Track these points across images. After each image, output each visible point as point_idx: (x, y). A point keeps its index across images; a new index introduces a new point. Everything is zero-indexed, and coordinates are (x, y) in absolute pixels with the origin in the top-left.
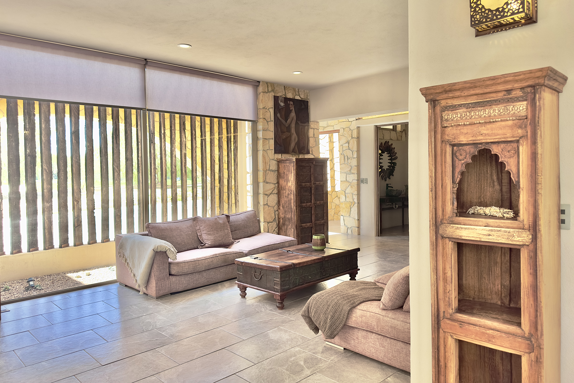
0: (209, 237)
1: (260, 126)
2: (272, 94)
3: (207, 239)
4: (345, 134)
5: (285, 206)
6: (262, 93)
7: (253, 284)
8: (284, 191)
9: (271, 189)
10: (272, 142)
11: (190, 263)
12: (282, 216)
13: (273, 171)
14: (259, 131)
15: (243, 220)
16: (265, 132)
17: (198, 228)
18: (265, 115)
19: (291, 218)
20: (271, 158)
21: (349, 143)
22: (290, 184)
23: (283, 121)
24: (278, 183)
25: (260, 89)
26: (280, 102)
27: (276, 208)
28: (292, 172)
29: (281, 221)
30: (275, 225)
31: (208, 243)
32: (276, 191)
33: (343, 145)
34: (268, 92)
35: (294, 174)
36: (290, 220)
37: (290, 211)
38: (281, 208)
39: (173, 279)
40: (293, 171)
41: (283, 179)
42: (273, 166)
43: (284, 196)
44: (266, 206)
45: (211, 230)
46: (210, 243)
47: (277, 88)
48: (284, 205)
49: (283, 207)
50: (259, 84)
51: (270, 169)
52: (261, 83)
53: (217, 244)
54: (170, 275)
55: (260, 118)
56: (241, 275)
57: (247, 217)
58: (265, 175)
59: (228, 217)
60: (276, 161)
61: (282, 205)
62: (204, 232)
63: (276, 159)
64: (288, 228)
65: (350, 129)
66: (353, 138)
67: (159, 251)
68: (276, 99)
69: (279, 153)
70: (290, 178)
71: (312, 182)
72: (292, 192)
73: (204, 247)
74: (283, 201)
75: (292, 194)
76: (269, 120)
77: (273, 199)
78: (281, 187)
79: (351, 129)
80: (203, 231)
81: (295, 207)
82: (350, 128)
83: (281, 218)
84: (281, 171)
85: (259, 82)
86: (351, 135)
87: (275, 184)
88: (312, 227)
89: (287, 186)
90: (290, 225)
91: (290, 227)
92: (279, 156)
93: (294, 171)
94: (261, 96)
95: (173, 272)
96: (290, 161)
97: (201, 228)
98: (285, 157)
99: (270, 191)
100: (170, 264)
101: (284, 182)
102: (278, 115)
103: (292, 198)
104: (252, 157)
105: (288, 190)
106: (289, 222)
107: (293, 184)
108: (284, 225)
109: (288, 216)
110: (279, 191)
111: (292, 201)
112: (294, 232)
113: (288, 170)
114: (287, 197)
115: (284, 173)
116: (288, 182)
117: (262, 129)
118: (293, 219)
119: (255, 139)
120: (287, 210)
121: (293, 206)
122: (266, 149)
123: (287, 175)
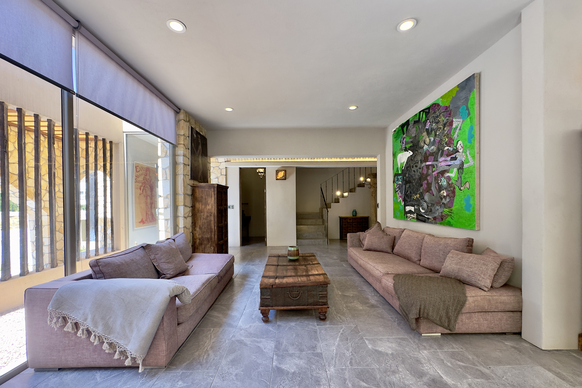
1: (180, 151)
2: (189, 125)
4: (215, 172)
5: (203, 228)
6: (182, 121)
8: (202, 214)
9: (188, 213)
10: (189, 168)
12: (198, 236)
13: (189, 195)
14: (178, 155)
17: (152, 257)
19: (211, 238)
20: (188, 183)
21: (218, 179)
22: (209, 207)
24: (194, 207)
25: (181, 116)
26: (194, 133)
27: (191, 230)
28: (212, 196)
29: (198, 241)
31: (171, 272)
32: (190, 215)
34: (187, 121)
35: (215, 199)
37: (209, 231)
38: (198, 229)
39: (180, 328)
40: (213, 196)
41: (200, 203)
42: (189, 191)
43: (202, 219)
44: (185, 229)
47: (191, 120)
48: (201, 226)
49: (200, 228)
51: (187, 193)
52: (181, 111)
53: (178, 272)
54: (178, 324)
55: (179, 144)
58: (184, 199)
60: (191, 186)
61: (198, 227)
63: (191, 184)
64: (207, 246)
65: (219, 168)
66: (222, 175)
67: (172, 296)
68: (192, 129)
69: (193, 179)
70: (209, 202)
71: (223, 206)
72: (212, 215)
73: (166, 278)
74: (199, 223)
76: (187, 147)
77: (190, 220)
78: (198, 210)
79: (221, 168)
81: (216, 228)
82: (219, 167)
83: (197, 238)
86: (220, 173)
87: (189, 207)
88: (223, 244)
89: (206, 209)
90: (210, 244)
91: (209, 246)
92: (193, 182)
93: (215, 195)
94: (181, 123)
95: (181, 319)
96: (210, 188)
97: (156, 256)
98: (200, 183)
100: (178, 310)
101: (202, 205)
102: (193, 145)
103: (212, 219)
104: (169, 182)
105: (207, 212)
106: (208, 241)
107: (214, 207)
108: (201, 244)
109: (206, 236)
110: (194, 213)
111: (212, 222)
112: (214, 249)
113: (207, 194)
114: (206, 219)
115: (202, 197)
116: (207, 206)
117: (183, 155)
118: (213, 238)
119: (174, 164)
120: (205, 230)
121: (213, 227)
122: (185, 174)
123: (205, 199)
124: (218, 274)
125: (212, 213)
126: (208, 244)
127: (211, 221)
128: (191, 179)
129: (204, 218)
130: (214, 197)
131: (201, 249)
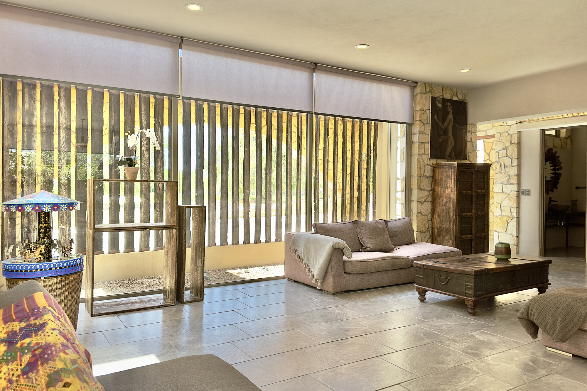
0: (371, 240)
1: (416, 129)
2: (429, 95)
3: (369, 242)
4: (502, 140)
5: (442, 216)
6: (419, 94)
7: (436, 288)
8: (441, 199)
9: (425, 197)
10: (428, 146)
11: (362, 263)
12: (437, 225)
13: (427, 177)
14: (414, 134)
15: (400, 227)
16: (420, 135)
17: (358, 231)
18: (422, 117)
19: (450, 228)
20: (426, 163)
21: (507, 150)
22: (448, 191)
23: (440, 124)
24: (433, 190)
25: (418, 90)
26: (437, 103)
27: (429, 217)
28: (451, 179)
29: (436, 231)
30: (428, 235)
31: (370, 246)
32: (430, 199)
33: (500, 152)
34: (426, 93)
35: (454, 181)
36: (447, 230)
37: (448, 221)
38: (436, 217)
39: (347, 277)
40: (453, 177)
41: (440, 186)
42: (428, 172)
43: (441, 205)
44: (420, 215)
45: (372, 234)
46: (371, 247)
47: (434, 89)
48: (440, 213)
49: (439, 216)
50: (417, 85)
51: (425, 175)
52: (419, 84)
53: (378, 248)
54: (345, 273)
55: (416, 121)
56: (421, 278)
57: (404, 224)
58: (419, 181)
59: (386, 222)
60: (432, 166)
61: (437, 214)
62: (366, 235)
63: (431, 164)
64: (445, 239)
65: (509, 134)
66: (513, 144)
67: (336, 248)
68: (434, 99)
69: (435, 158)
70: (448, 185)
71: (474, 190)
73: (366, 250)
74: (439, 210)
75: (451, 202)
76: (426, 122)
77: (427, 207)
78: (437, 195)
79: (511, 134)
80: (364, 234)
81: (455, 216)
82: (509, 132)
83: (435, 228)
84: (437, 177)
85: (417, 83)
86: (509, 141)
87: (428, 191)
88: (472, 240)
89: (445, 193)
90: (448, 236)
91: (447, 238)
92: (434, 161)
93: (454, 176)
94: (418, 98)
95: (347, 271)
96: (450, 167)
97: (362, 231)
98: (441, 162)
99: (424, 199)
100: (345, 261)
101: (441, 189)
102: (436, 117)
103: (451, 206)
104: (405, 162)
105: (446, 198)
106: (447, 232)
107: (453, 191)
108: (439, 235)
109: (445, 226)
110: (434, 199)
111: (451, 210)
112: (453, 243)
113: (446, 175)
114: (445, 205)
115: (441, 179)
116: (447, 189)
117: (418, 132)
118: (451, 230)
119: (409, 143)
120: (444, 219)
121: (452, 215)
122: (421, 153)
123: (445, 181)
124: (412, 258)
126: (447, 236)
127: (450, 208)
128: (430, 158)
129: (442, 205)
130: (454, 179)
131: (439, 241)
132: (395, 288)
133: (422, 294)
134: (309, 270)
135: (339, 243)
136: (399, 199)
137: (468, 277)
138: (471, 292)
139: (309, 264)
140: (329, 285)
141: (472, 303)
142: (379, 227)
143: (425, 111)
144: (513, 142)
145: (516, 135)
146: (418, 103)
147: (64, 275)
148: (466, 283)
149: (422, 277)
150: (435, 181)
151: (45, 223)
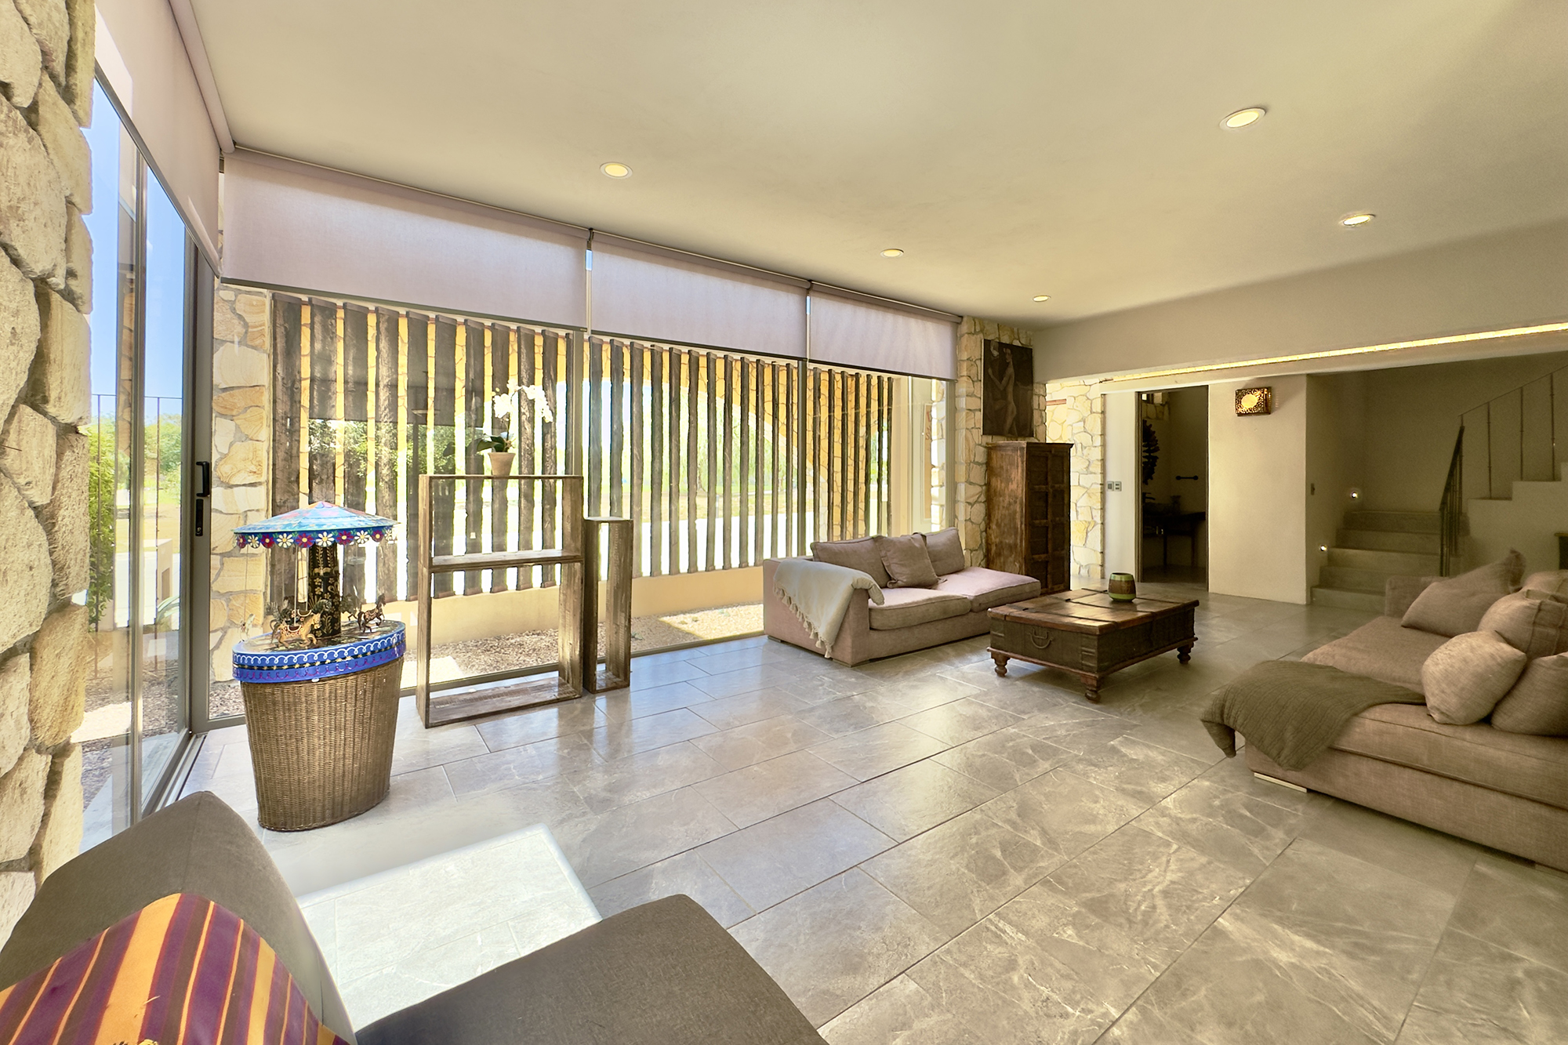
0: (904, 569)
1: (963, 387)
2: (980, 337)
3: (901, 573)
4: (1078, 406)
5: (1003, 524)
6: (966, 335)
8: (1001, 499)
9: (977, 494)
10: (980, 415)
11: (898, 611)
12: (994, 539)
13: (978, 464)
14: (959, 396)
15: (944, 544)
16: (969, 398)
17: (883, 553)
18: (970, 370)
19: (1016, 545)
20: (977, 442)
21: (1084, 422)
22: (1013, 486)
23: (997, 382)
24: (988, 485)
25: (964, 328)
26: (992, 349)
27: (983, 526)
28: (1018, 467)
29: (994, 548)
30: (981, 555)
31: (903, 579)
32: (983, 498)
33: (1074, 425)
34: (975, 333)
35: (1023, 470)
36: (1012, 548)
37: (1013, 532)
38: (994, 526)
39: (874, 635)
40: (1020, 464)
41: (999, 479)
42: (980, 456)
43: (1001, 508)
44: (969, 523)
45: (905, 558)
46: (905, 580)
47: (988, 328)
48: (999, 521)
49: (998, 525)
50: (962, 321)
51: (976, 460)
52: (965, 319)
53: (916, 582)
54: (871, 629)
55: (962, 376)
56: (1001, 636)
57: (949, 540)
58: (968, 471)
59: (924, 537)
60: (985, 447)
61: (995, 522)
62: (895, 561)
63: (984, 444)
65: (1088, 399)
66: (1094, 412)
67: (858, 588)
68: (987, 343)
69: (989, 434)
70: (1013, 476)
71: (1050, 484)
72: (1018, 501)
73: (896, 585)
74: (998, 515)
75: (1018, 502)
76: (976, 379)
77: (980, 509)
78: (995, 492)
79: (1090, 398)
80: (893, 558)
81: (1023, 526)
82: (1088, 396)
83: (993, 543)
84: (995, 463)
85: (962, 317)
86: (1089, 408)
87: (981, 486)
88: (1047, 562)
89: (1008, 489)
90: (1013, 556)
91: (1011, 559)
92: (989, 439)
93: (1022, 463)
94: (965, 340)
95: (875, 625)
96: (1015, 449)
97: (888, 554)
98: (1001, 441)
99: (976, 498)
100: (870, 610)
101: (1001, 483)
102: (990, 371)
103: (1018, 510)
104: (944, 440)
105: (1010, 496)
106: (1011, 551)
107: (1021, 485)
108: (999, 555)
109: (1007, 541)
110: (990, 498)
111: (1018, 516)
112: (1020, 567)
113: (1009, 462)
114: (1008, 509)
115: (1002, 467)
116: (1011, 483)
117: (965, 394)
118: (1018, 546)
119: (952, 411)
120: (1006, 530)
121: (1019, 523)
122: (970, 427)
123: (1007, 470)
124: (972, 598)
125: (1017, 498)
126: (1011, 556)
127: (1015, 512)
128: (983, 434)
129: (1004, 507)
130: (1022, 467)
131: (998, 564)
132: (948, 649)
133: (1001, 663)
134: (809, 624)
135: (863, 579)
136: (936, 499)
137: (1087, 638)
138: (1093, 664)
139: (808, 613)
140: (847, 652)
141: (1095, 683)
142: (915, 546)
143: (975, 362)
144: (1094, 410)
145: (1100, 399)
146: (963, 348)
147: (363, 671)
148: (1083, 648)
149: (1003, 635)
150: (990, 468)
151: (326, 565)
